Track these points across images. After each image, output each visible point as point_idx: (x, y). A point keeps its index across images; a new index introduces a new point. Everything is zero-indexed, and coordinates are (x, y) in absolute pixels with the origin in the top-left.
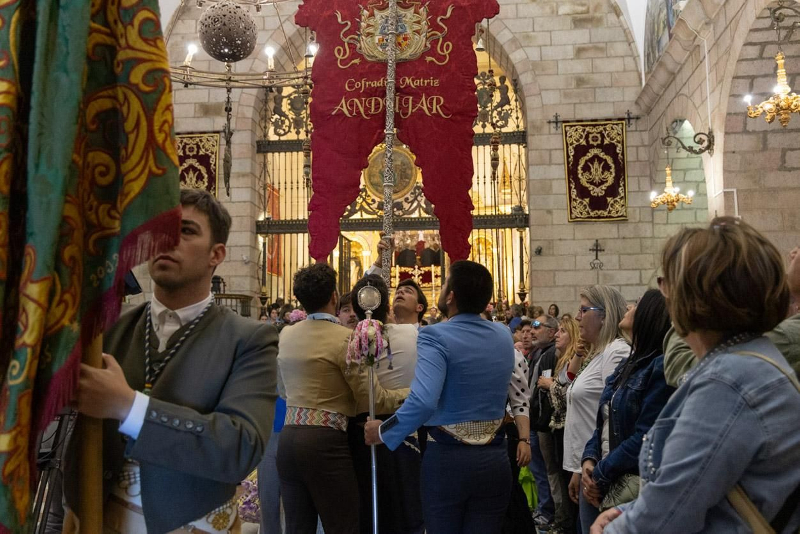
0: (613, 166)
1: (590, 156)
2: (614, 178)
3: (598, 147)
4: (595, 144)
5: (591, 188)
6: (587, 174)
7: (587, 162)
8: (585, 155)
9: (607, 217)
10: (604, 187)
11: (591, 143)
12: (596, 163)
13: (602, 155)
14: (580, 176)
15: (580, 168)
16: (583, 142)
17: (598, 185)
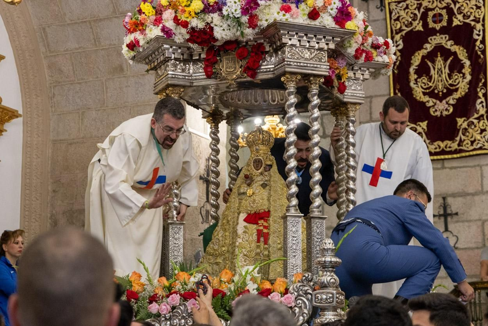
0: (467, 63)
1: (429, 47)
3: (443, 31)
4: (438, 27)
5: (430, 102)
6: (425, 79)
7: (423, 58)
8: (421, 48)
9: (456, 152)
10: (452, 100)
11: (431, 25)
12: (439, 61)
13: (449, 45)
14: (412, 84)
15: (412, 70)
16: (418, 27)
17: (441, 98)
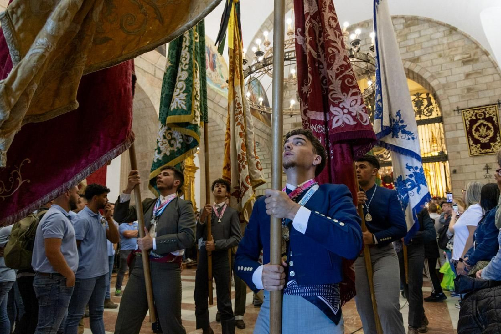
0: (492, 127)
1: (478, 124)
2: (494, 133)
3: (483, 119)
4: (481, 118)
5: (481, 139)
6: (478, 133)
7: (477, 127)
8: (475, 124)
9: (491, 152)
10: (488, 138)
11: (478, 117)
12: (482, 127)
13: (485, 123)
14: (474, 134)
15: (473, 130)
16: (474, 118)
17: (485, 137)
